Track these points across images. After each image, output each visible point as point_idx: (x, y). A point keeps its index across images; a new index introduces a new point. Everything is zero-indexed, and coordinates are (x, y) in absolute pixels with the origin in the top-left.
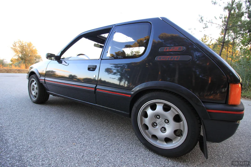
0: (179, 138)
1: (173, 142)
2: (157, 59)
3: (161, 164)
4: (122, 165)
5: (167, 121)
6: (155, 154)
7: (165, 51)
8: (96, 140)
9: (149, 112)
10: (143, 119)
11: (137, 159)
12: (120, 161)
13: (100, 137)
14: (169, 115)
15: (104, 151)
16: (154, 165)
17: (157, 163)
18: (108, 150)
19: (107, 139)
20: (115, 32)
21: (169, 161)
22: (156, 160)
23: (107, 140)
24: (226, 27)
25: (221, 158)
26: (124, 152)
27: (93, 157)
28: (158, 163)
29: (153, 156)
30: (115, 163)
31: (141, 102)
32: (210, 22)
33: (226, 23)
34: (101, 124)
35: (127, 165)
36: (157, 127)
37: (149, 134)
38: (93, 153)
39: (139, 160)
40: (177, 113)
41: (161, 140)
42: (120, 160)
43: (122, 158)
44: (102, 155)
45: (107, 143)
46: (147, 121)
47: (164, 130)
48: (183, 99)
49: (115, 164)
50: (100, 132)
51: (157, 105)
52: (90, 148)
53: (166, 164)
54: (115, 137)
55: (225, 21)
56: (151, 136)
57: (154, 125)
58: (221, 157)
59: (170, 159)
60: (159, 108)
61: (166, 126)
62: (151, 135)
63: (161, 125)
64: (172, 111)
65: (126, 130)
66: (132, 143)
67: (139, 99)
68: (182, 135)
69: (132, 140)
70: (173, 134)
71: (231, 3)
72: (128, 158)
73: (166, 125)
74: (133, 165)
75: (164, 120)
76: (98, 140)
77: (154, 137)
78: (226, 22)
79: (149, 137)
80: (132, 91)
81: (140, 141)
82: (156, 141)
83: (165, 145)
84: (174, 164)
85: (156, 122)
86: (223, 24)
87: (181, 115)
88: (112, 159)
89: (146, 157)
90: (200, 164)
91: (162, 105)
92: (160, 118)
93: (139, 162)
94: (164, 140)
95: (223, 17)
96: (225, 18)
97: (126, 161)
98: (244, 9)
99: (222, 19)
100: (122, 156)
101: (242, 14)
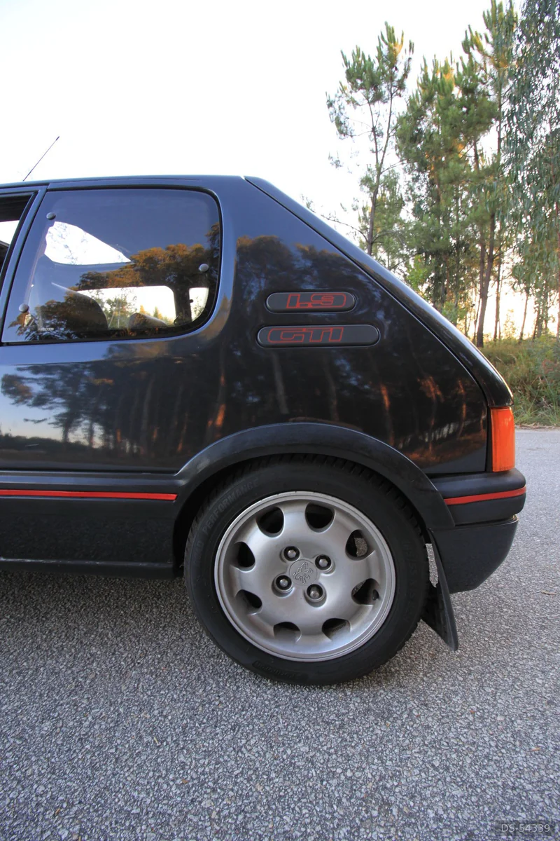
0: (370, 606)
1: (352, 629)
2: (266, 336)
3: (328, 723)
4: (192, 801)
5: (323, 562)
6: (297, 689)
7: (288, 307)
8: (33, 728)
9: (257, 541)
10: (237, 575)
11: (244, 742)
12: (178, 786)
13: (47, 702)
14: (332, 539)
15: (93, 768)
16: (308, 738)
17: (316, 723)
18: (107, 757)
19: (85, 701)
20: (53, 218)
21: (346, 695)
22: (307, 712)
23: (88, 710)
24: (371, 235)
25: (467, 623)
26: (184, 733)
27: (43, 832)
28: (319, 720)
29: (291, 699)
30: (162, 807)
31: (221, 515)
32: (332, 219)
33: (368, 226)
34: (34, 636)
35: (214, 790)
36: (292, 590)
37: (265, 624)
38: (38, 805)
39: (252, 742)
40: (354, 528)
41: (310, 632)
42: (179, 781)
43: (183, 765)
44: (90, 795)
45: (92, 725)
46: (250, 579)
47: (318, 594)
48: (372, 473)
49: (163, 814)
50: (42, 677)
51: (284, 511)
52: (12, 789)
53: (344, 714)
54: (122, 675)
55: (365, 219)
56: (271, 629)
57: (280, 585)
58: (463, 617)
59: (348, 687)
60: (294, 522)
61: (324, 579)
62: (270, 624)
63: (303, 579)
64: (337, 522)
65: (157, 626)
66: (199, 678)
67: (209, 503)
68: (377, 596)
69: (196, 666)
70: (350, 600)
71: (374, 168)
72: (208, 754)
73: (323, 575)
74: (236, 776)
75: (313, 561)
76: (47, 726)
77: (287, 629)
78: (367, 221)
79: (266, 635)
80: (181, 477)
81: (229, 655)
82: (295, 641)
83: (327, 645)
84: (365, 702)
85: (287, 574)
86: (360, 225)
87: (370, 530)
88: (143, 795)
89: (272, 716)
90: (430, 667)
91: (303, 508)
92: (298, 555)
93: (255, 750)
94: (321, 630)
95: (360, 206)
96: (364, 209)
97: (203, 773)
98: (402, 190)
99: (357, 211)
100: (182, 758)
101: (400, 204)
